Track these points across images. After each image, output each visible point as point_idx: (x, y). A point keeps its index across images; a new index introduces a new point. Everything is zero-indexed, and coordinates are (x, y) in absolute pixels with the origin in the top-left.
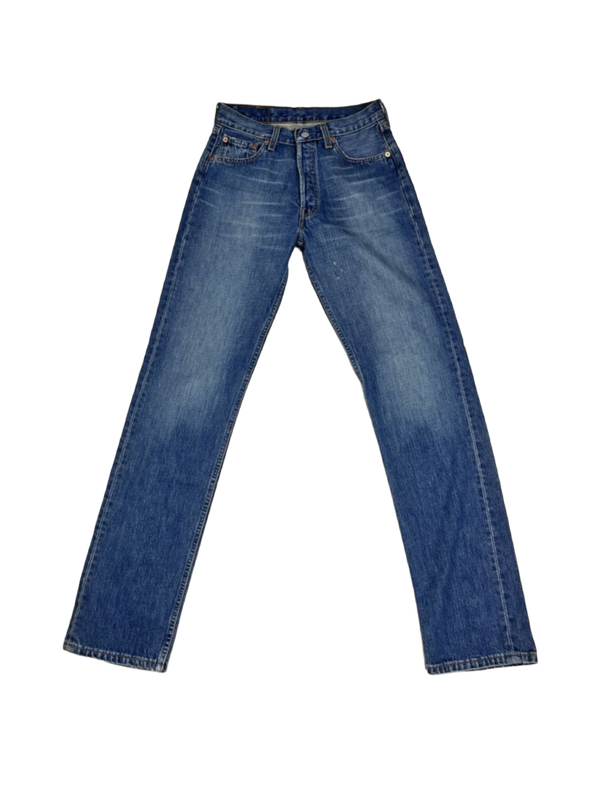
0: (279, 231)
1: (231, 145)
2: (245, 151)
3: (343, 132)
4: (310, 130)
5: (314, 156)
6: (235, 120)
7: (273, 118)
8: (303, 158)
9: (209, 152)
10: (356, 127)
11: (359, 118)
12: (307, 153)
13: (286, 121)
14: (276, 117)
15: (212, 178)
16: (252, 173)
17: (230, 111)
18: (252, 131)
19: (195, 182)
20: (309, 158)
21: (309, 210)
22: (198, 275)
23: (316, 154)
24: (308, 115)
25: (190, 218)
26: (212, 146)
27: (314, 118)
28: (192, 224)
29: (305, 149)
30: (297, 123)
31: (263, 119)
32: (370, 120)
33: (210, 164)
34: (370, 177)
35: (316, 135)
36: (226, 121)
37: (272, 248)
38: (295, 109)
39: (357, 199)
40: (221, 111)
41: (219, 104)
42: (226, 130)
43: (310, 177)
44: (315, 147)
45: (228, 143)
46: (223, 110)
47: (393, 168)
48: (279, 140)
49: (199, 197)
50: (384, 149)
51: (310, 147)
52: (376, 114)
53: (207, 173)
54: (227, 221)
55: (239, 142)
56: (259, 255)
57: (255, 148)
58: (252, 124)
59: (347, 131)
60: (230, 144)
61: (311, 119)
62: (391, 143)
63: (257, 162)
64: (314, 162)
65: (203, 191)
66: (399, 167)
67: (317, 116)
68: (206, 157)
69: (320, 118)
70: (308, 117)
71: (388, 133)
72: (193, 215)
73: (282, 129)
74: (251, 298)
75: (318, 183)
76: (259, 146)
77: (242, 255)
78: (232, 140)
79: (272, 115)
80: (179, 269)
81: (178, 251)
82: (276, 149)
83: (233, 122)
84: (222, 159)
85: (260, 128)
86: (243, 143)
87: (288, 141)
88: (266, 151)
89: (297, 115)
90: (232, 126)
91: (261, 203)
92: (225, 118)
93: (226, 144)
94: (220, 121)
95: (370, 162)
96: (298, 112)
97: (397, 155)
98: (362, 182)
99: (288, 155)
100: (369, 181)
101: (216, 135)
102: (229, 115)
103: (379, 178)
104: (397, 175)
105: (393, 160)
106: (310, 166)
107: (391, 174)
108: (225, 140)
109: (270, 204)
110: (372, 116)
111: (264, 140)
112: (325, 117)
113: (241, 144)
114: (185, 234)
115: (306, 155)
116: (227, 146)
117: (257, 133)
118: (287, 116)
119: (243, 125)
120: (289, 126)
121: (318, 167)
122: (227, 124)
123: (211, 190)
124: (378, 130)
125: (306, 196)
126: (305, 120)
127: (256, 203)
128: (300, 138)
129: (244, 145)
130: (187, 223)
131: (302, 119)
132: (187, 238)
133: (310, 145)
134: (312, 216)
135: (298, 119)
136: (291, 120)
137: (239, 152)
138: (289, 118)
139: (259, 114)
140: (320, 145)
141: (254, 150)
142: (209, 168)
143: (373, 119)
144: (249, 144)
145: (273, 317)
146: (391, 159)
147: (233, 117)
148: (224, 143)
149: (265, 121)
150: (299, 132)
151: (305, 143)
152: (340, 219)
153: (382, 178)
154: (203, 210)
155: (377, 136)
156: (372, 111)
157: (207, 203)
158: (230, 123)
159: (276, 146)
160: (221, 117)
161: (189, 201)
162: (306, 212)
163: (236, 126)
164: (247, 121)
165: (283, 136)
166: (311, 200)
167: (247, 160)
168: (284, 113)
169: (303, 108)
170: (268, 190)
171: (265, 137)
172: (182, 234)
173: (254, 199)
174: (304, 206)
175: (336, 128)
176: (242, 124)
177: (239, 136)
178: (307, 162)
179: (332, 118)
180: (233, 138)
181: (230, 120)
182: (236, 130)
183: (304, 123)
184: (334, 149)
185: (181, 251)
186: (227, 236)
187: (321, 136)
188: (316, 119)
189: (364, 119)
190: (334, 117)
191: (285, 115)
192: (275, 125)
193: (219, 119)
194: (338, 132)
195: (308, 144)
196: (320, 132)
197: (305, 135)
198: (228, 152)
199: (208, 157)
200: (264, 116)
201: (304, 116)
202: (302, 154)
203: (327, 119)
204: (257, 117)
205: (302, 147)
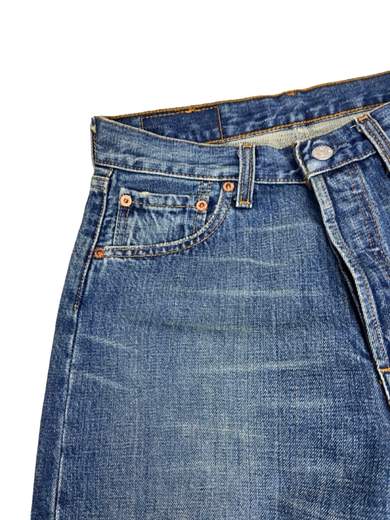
0: (332, 454)
1: (142, 211)
2: (178, 220)
4: (330, 139)
5: (366, 205)
6: (142, 151)
7: (231, 129)
8: (339, 216)
9: (89, 240)
12: (345, 200)
13: (264, 128)
14: (237, 124)
15: (105, 309)
16: (209, 278)
17: (125, 132)
18: (187, 167)
19: (64, 325)
20: (355, 212)
23: (370, 197)
24: (313, 106)
25: (64, 433)
26: (96, 223)
27: (332, 110)
28: (70, 452)
29: (339, 191)
30: (290, 128)
31: (207, 134)
33: (97, 270)
35: (354, 149)
36: (120, 156)
40: (104, 135)
41: (96, 121)
42: (123, 177)
45: (133, 208)
46: (105, 133)
48: (257, 177)
49: (80, 367)
51: (347, 183)
53: (92, 296)
54: (165, 425)
55: (161, 201)
57: (204, 209)
58: (184, 151)
60: (138, 209)
61: (325, 113)
63: (212, 243)
64: (370, 221)
65: (87, 346)
67: (336, 105)
68: (84, 254)
69: (345, 106)
70: (316, 110)
72: (71, 424)
73: (259, 151)
76: (212, 203)
78: (141, 200)
79: (225, 121)
82: (255, 202)
83: (139, 155)
84: (124, 253)
85: (205, 157)
86: (170, 202)
87: (281, 174)
88: (232, 211)
89: (286, 111)
90: (137, 165)
91: (252, 368)
92: (117, 150)
93: (131, 211)
94: (107, 161)
96: (289, 103)
99: (293, 212)
101: (101, 194)
102: (124, 142)
106: (362, 235)
108: (125, 200)
109: (283, 365)
111: (221, 183)
112: (359, 101)
113: (165, 205)
114: (57, 486)
115: (345, 207)
116: (132, 214)
117: (199, 170)
118: (264, 117)
119: (161, 157)
120: (274, 139)
121: (386, 230)
122: (125, 163)
123: (107, 342)
126: (309, 119)
127: (241, 369)
128: (313, 166)
129: (174, 205)
130: (56, 454)
131: (301, 117)
132: (63, 501)
135: (293, 118)
136: (276, 124)
137: (163, 226)
138: (270, 121)
139: (195, 126)
141: (200, 213)
142: (95, 282)
144: (187, 200)
147: (135, 145)
148: (124, 209)
149: (213, 138)
150: (307, 149)
151: (332, 174)
154: (94, 405)
157: (101, 380)
158: (131, 160)
159: (255, 193)
160: (105, 150)
161: (55, 382)
163: (147, 163)
164: (170, 145)
165: (265, 165)
167: (187, 243)
168: (255, 112)
169: (297, 92)
170: (263, 320)
171: (221, 176)
172: (49, 491)
173: (230, 358)
176: (160, 155)
177: (155, 186)
178: (354, 224)
179: (376, 102)
180: (144, 194)
181: (129, 152)
182: (147, 174)
183: (307, 125)
186: (177, 468)
188: (336, 111)
190: (380, 97)
191: (258, 115)
192: (239, 142)
193: (102, 157)
195: (339, 176)
196: (363, 137)
197: (323, 153)
198: (137, 229)
199: (88, 252)
200: (208, 128)
201: (304, 110)
202: (335, 204)
203: (367, 104)
204: (193, 133)
205: (329, 187)
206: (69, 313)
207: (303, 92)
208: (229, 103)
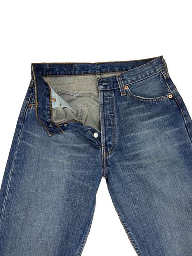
0: (86, 168)
3: (133, 81)
5: (112, 102)
7: (77, 72)
8: (104, 104)
9: (27, 101)
10: (144, 76)
11: (145, 69)
12: (107, 100)
13: (87, 74)
14: (79, 71)
15: (31, 123)
19: (18, 127)
20: (109, 104)
21: (109, 150)
22: (22, 206)
23: (114, 100)
24: (103, 69)
25: (15, 157)
26: (29, 96)
27: (108, 71)
28: (16, 162)
29: (106, 97)
30: (95, 75)
31: (69, 73)
32: (155, 70)
33: (28, 111)
34: (158, 115)
37: (81, 182)
38: (93, 64)
39: (147, 135)
43: (109, 120)
44: (113, 95)
47: (176, 108)
49: (22, 139)
50: (167, 92)
51: (109, 95)
52: (160, 66)
53: (27, 119)
54: (44, 158)
56: (72, 188)
59: (137, 80)
61: (106, 72)
62: (173, 88)
64: (113, 106)
66: (181, 107)
67: (110, 69)
68: (25, 106)
69: (113, 70)
71: (169, 80)
72: (18, 154)
74: (66, 225)
75: (116, 123)
77: (58, 186)
79: (75, 69)
80: (7, 201)
81: (6, 186)
89: (94, 69)
95: (157, 102)
96: (96, 67)
97: (178, 98)
98: (152, 120)
100: (157, 119)
103: (164, 116)
104: (180, 113)
105: (175, 101)
106: (110, 110)
107: (174, 113)
110: (156, 67)
112: (117, 70)
114: (12, 171)
115: (106, 102)
118: (87, 70)
121: (116, 110)
123: (31, 133)
124: (162, 78)
125: (106, 137)
130: (13, 162)
131: (99, 72)
132: (13, 175)
133: (109, 93)
134: (112, 154)
135: (96, 72)
136: (91, 73)
138: (89, 72)
139: (66, 70)
140: (117, 93)
142: (28, 115)
143: (157, 70)
145: (84, 243)
146: (174, 101)
149: (71, 74)
150: (101, 81)
151: (105, 91)
152: (135, 153)
153: (167, 116)
154: (24, 150)
155: (160, 83)
156: (156, 64)
157: (28, 144)
162: (107, 151)
166: (109, 140)
172: (9, 172)
174: (104, 145)
175: (128, 79)
178: (108, 107)
179: (122, 71)
184: (128, 96)
185: (8, 186)
186: (45, 170)
187: (117, 86)
188: (110, 72)
189: (149, 70)
191: (86, 69)
194: (130, 81)
195: (108, 92)
196: (116, 82)
199: (26, 105)
200: (70, 71)
201: (100, 70)
202: (104, 101)
203: (119, 71)
204: (65, 71)
205: (104, 95)
206: (20, 124)
207: (101, 63)
208: (77, 63)
